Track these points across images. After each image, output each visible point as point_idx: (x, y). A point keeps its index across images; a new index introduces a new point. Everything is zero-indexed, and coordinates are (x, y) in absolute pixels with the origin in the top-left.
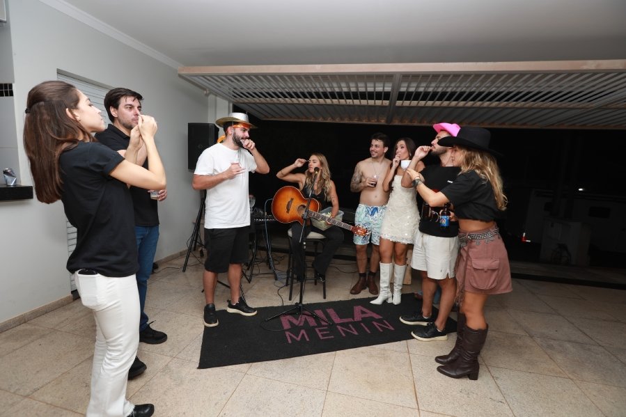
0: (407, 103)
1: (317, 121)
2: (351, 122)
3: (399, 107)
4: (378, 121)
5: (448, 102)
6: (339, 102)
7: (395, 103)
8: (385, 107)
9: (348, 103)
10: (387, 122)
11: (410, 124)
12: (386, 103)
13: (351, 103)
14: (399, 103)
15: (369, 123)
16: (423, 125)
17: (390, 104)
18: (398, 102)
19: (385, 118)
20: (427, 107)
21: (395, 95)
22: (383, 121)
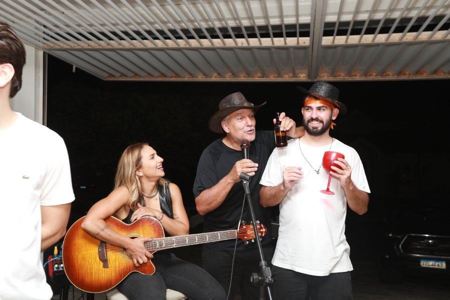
0: (340, 40)
1: (195, 80)
2: (251, 80)
3: (327, 47)
4: (295, 75)
5: (414, 34)
6: (224, 43)
7: (320, 41)
8: (304, 48)
9: (240, 45)
10: (309, 76)
11: (348, 79)
12: (305, 41)
13: (245, 45)
14: (327, 41)
15: (280, 80)
16: (370, 78)
17: (312, 42)
18: (324, 38)
19: (306, 71)
20: (378, 45)
21: (319, 29)
22: (302, 76)
